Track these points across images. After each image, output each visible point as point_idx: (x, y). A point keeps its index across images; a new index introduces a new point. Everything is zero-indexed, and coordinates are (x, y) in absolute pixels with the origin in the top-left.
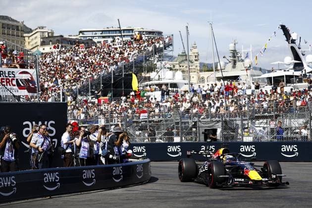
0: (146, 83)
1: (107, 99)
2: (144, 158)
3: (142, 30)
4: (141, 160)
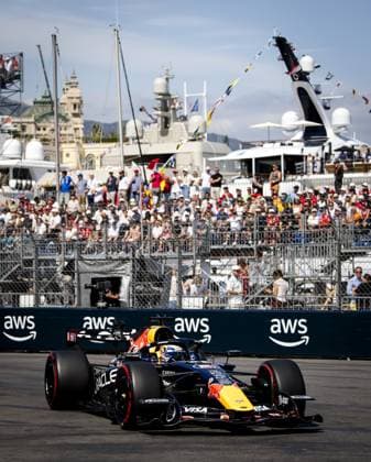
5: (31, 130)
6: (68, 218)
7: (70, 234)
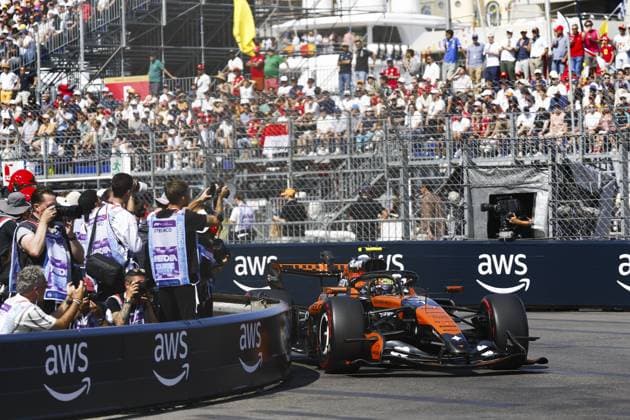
0: (286, 26)
1: (142, 83)
4: (256, 308)
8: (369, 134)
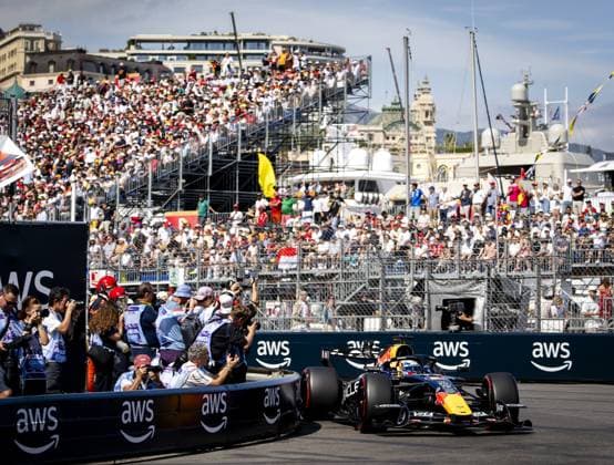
0: (297, 178)
1: (192, 217)
2: (284, 370)
3: (291, 42)
4: (276, 377)
5: (379, 139)
6: (418, 234)
7: (420, 252)
8: (355, 255)
